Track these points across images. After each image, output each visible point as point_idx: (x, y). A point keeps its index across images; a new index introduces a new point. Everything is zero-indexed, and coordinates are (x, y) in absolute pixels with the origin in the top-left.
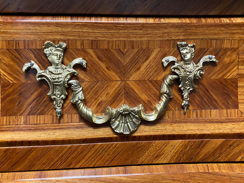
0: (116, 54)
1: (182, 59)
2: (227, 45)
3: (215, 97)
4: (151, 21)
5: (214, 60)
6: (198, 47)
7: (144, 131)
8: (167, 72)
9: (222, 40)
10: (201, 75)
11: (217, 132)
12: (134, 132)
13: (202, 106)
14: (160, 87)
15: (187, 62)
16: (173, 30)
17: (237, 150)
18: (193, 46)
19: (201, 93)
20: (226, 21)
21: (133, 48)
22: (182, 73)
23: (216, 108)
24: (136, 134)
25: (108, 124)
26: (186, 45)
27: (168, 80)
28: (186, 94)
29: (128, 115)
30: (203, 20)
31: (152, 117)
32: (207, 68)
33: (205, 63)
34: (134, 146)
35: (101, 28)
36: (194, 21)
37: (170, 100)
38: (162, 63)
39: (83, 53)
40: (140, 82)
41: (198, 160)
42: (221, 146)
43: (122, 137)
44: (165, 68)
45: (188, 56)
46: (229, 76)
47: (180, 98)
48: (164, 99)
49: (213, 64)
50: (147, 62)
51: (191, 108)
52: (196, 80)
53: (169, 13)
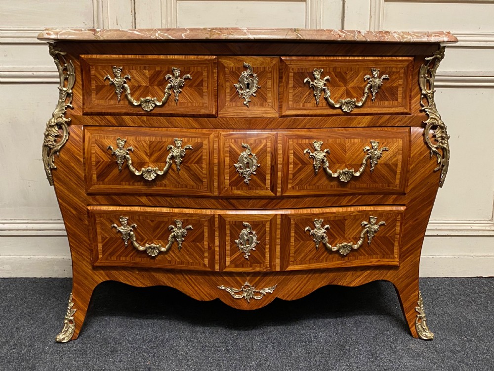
0: (344, 74)
1: (373, 77)
2: (394, 70)
3: (387, 95)
4: (360, 58)
5: (388, 77)
6: (381, 71)
7: (356, 111)
8: (366, 83)
9: (392, 68)
10: (381, 84)
11: (387, 112)
12: (351, 111)
13: (381, 99)
14: (364, 90)
15: (375, 78)
16: (370, 63)
17: (396, 121)
18: (379, 71)
19: (381, 93)
20: (394, 58)
21: (351, 71)
22: (373, 83)
23: (387, 100)
24: (352, 113)
25: (340, 108)
26: (376, 70)
27: (368, 86)
28: (374, 94)
29: (349, 103)
30: (384, 58)
31: (360, 104)
32: (384, 81)
33: (383, 79)
34: (349, 118)
35: (339, 62)
36: (380, 58)
37: (368, 96)
38: (364, 79)
39: (329, 74)
40: (353, 88)
41: (378, 125)
42: (390, 118)
43: (346, 114)
44: (365, 81)
45: (376, 75)
46: (394, 85)
47: (371, 96)
48: (366, 95)
49: (387, 79)
50: (357, 78)
51: (376, 100)
52: (379, 87)
53: (369, 55)
